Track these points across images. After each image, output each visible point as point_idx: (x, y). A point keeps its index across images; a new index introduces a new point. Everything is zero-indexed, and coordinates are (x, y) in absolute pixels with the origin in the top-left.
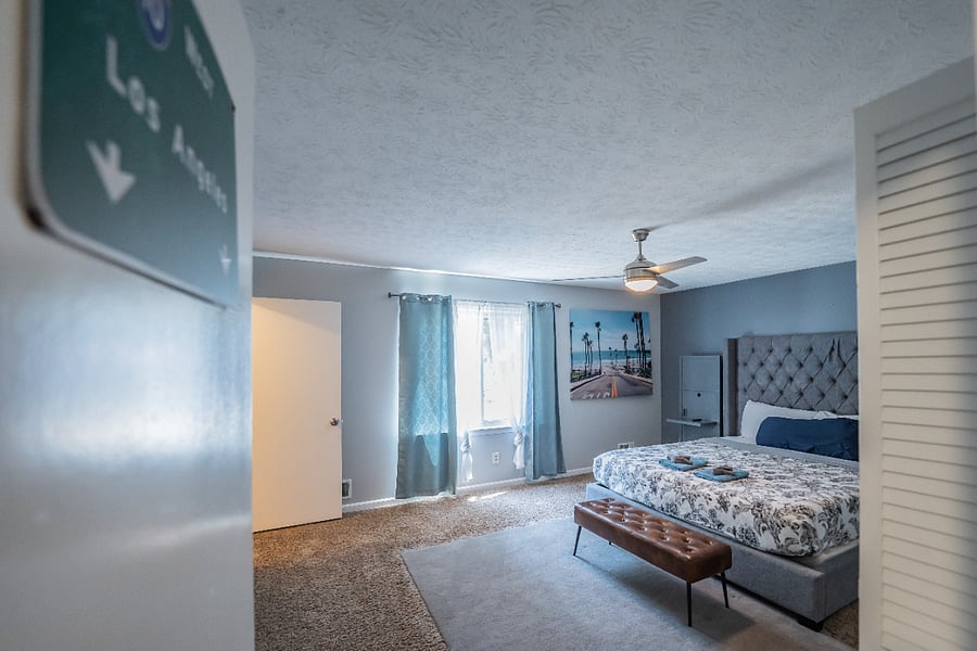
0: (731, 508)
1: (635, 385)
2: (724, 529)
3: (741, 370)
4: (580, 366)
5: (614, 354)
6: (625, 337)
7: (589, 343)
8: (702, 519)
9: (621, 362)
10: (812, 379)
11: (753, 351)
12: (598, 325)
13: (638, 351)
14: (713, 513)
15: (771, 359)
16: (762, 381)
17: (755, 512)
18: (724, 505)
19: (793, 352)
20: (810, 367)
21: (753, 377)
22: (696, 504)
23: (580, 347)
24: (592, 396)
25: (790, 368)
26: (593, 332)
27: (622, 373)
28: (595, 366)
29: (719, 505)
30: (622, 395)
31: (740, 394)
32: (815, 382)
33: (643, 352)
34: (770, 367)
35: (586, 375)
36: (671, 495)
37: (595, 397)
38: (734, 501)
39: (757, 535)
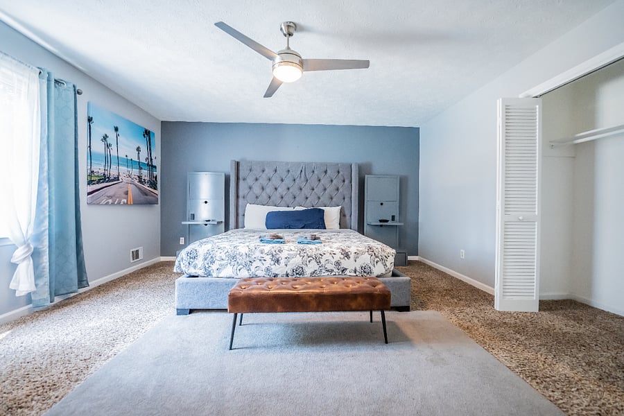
0: (352, 256)
1: (146, 195)
2: (347, 272)
3: (241, 182)
4: (99, 168)
5: (130, 163)
6: (138, 149)
7: (108, 146)
8: (328, 271)
9: (135, 172)
10: (288, 189)
11: (250, 170)
12: (116, 129)
13: (148, 164)
14: (338, 263)
15: (264, 176)
16: (257, 190)
17: (371, 253)
18: (347, 256)
19: (278, 172)
20: (288, 182)
21: (250, 188)
22: (323, 261)
23: (98, 147)
24: (110, 201)
25: (276, 182)
26: (112, 135)
27: (136, 182)
28: (113, 172)
29: (342, 256)
30: (137, 203)
31: (241, 200)
32: (291, 190)
33: (152, 167)
34: (263, 181)
35: (105, 178)
36: (297, 261)
37: (113, 204)
38: (353, 249)
39: (372, 267)
